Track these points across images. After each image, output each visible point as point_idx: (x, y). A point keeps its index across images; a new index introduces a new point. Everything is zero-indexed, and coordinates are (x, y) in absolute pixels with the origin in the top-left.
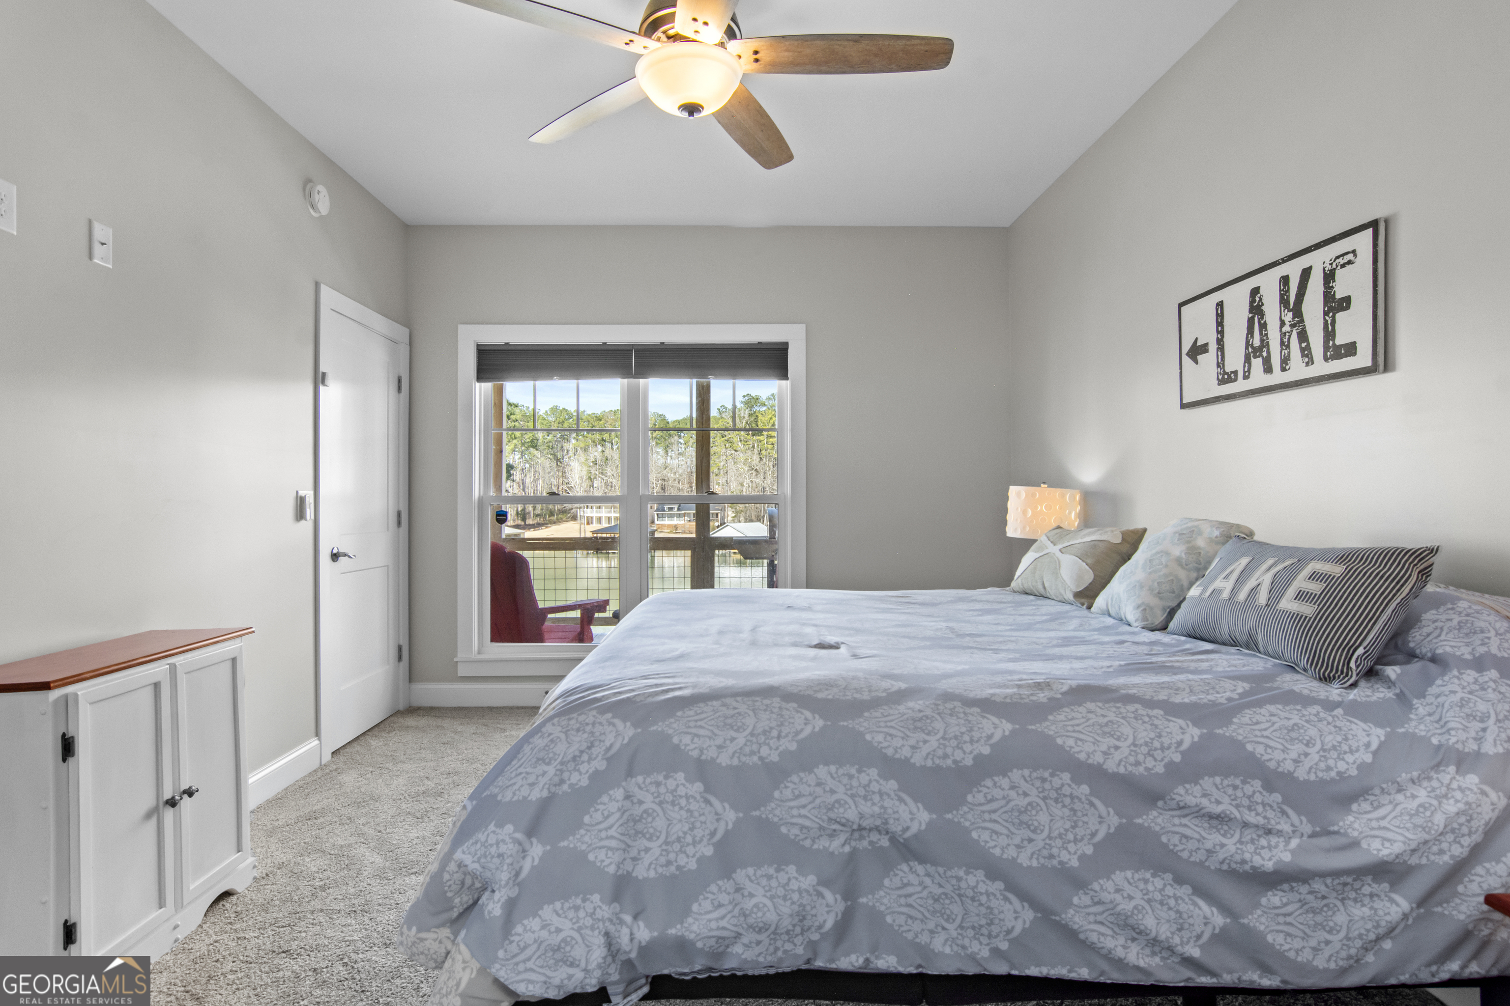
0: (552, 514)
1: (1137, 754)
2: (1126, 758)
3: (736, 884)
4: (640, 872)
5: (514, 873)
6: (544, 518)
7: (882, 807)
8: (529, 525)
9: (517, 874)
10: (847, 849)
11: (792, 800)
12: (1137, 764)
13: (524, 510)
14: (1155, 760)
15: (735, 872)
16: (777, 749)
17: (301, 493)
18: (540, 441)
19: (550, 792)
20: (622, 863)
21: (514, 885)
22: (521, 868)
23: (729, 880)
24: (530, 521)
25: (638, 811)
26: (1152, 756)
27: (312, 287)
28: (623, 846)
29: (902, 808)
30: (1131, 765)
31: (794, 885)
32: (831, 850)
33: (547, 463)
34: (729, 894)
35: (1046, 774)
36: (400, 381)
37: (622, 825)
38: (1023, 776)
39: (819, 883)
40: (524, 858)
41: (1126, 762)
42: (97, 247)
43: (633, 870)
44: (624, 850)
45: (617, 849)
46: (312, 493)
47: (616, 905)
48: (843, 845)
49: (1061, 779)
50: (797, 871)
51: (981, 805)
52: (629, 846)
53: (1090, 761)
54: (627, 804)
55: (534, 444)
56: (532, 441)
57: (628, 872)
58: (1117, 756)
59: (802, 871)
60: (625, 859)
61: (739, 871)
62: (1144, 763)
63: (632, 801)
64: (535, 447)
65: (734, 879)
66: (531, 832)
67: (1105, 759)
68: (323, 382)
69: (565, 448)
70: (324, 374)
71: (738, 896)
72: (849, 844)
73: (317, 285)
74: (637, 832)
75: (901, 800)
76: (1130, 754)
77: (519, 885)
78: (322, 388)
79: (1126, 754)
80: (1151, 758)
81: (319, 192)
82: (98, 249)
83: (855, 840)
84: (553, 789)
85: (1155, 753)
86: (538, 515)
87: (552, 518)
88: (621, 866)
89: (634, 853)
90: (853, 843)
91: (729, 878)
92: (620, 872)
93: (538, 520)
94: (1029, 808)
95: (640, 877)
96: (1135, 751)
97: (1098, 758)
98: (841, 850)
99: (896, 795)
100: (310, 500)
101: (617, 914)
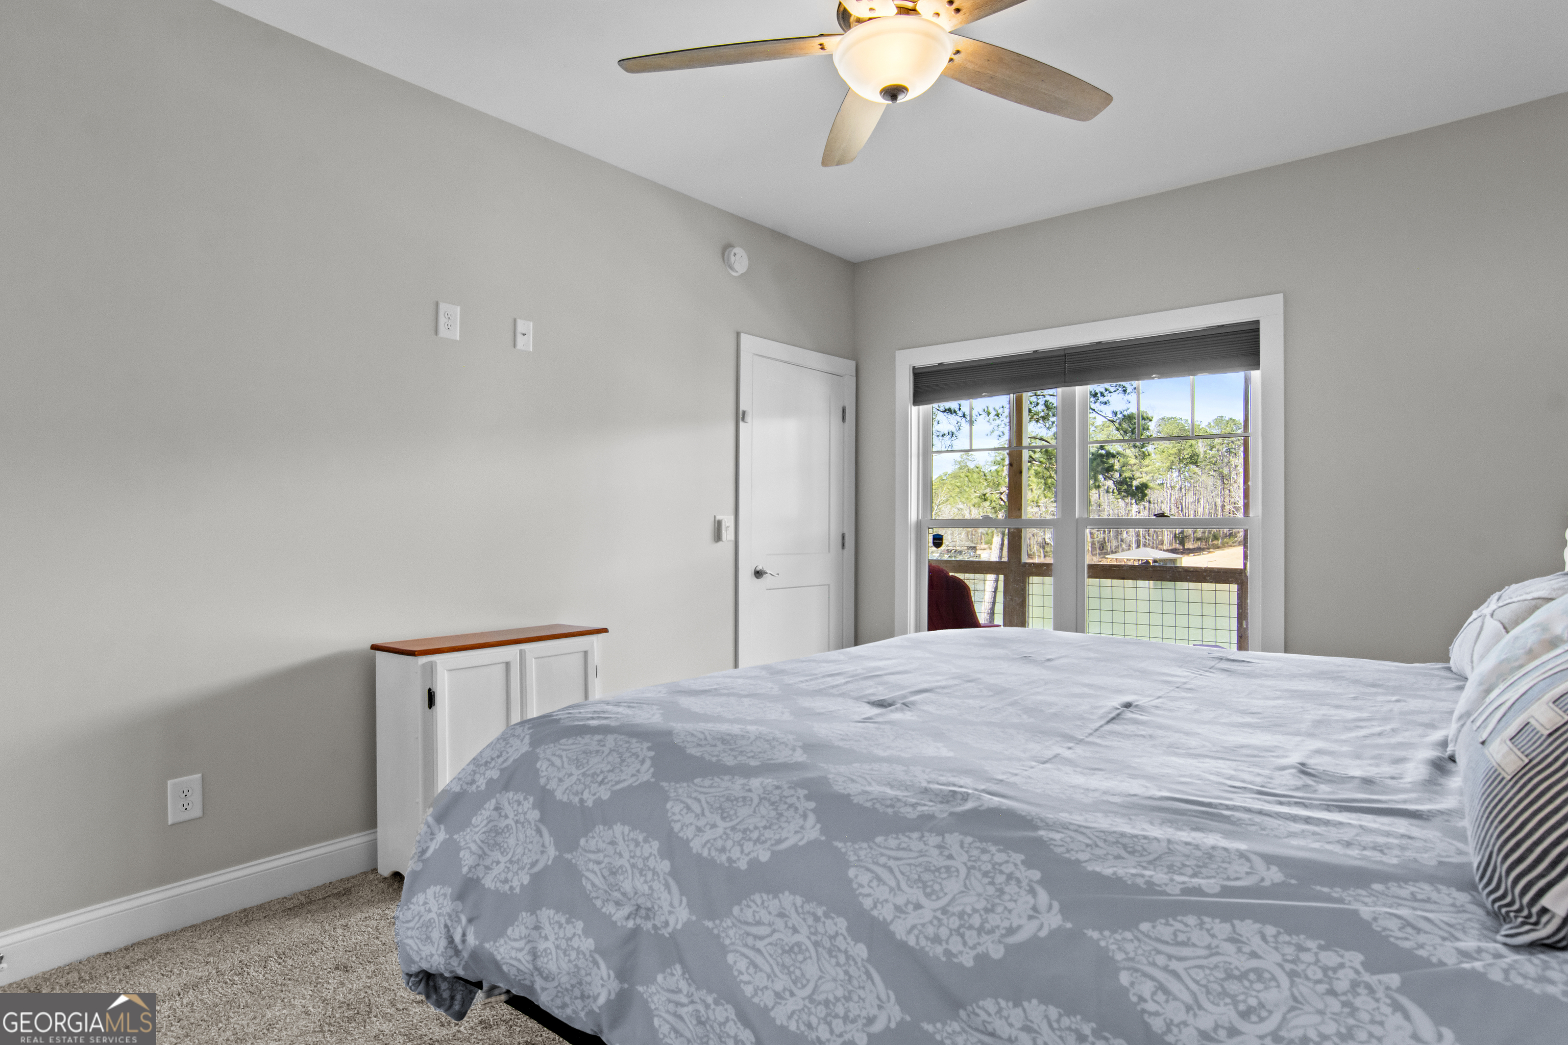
0: (1215, 538)
1: (940, 924)
2: (923, 925)
3: (538, 921)
4: (489, 882)
5: (420, 849)
6: (1207, 542)
7: (651, 888)
8: (1189, 549)
9: (423, 852)
10: (630, 924)
11: (593, 852)
12: (936, 940)
13: (1182, 532)
14: (965, 944)
15: (540, 909)
16: (595, 794)
17: (718, 518)
18: (1201, 456)
19: (461, 789)
20: (475, 867)
21: (418, 861)
22: (428, 848)
23: (531, 914)
24: (1189, 545)
25: (503, 823)
26: (962, 936)
27: (733, 336)
28: (480, 852)
29: (665, 895)
30: (927, 938)
31: (575, 943)
32: (614, 919)
33: (1210, 481)
34: (527, 928)
35: (820, 912)
36: (844, 411)
37: (484, 833)
38: (794, 904)
39: (598, 950)
40: (432, 840)
41: (921, 932)
42: (519, 337)
43: (483, 877)
44: (480, 857)
45: (474, 854)
46: (732, 518)
47: (459, 904)
48: (628, 918)
49: (836, 924)
50: (583, 930)
51: (747, 923)
52: (485, 854)
53: (875, 913)
54: (495, 814)
55: (1194, 460)
56: (1191, 457)
57: (478, 877)
58: (913, 918)
59: (586, 932)
60: (478, 865)
61: (544, 909)
62: (947, 942)
63: (500, 814)
64: (1195, 463)
65: (537, 916)
66: (440, 818)
67: (895, 917)
68: (743, 419)
69: (1233, 463)
70: (744, 412)
71: (535, 934)
72: (634, 919)
73: (738, 335)
74: (496, 844)
75: (667, 886)
76: (931, 922)
77: (423, 861)
78: (742, 424)
79: (927, 920)
80: (959, 939)
81: (735, 255)
82: (520, 340)
83: (641, 917)
84: (465, 787)
85: (968, 933)
86: (1198, 539)
87: (1215, 542)
88: (473, 870)
89: (488, 862)
90: (638, 921)
91: (533, 912)
92: (470, 875)
93: (1198, 544)
94: (796, 949)
95: (486, 886)
96: (939, 920)
97: (886, 913)
98: (624, 924)
99: (665, 879)
100: (728, 522)
101: (457, 912)
